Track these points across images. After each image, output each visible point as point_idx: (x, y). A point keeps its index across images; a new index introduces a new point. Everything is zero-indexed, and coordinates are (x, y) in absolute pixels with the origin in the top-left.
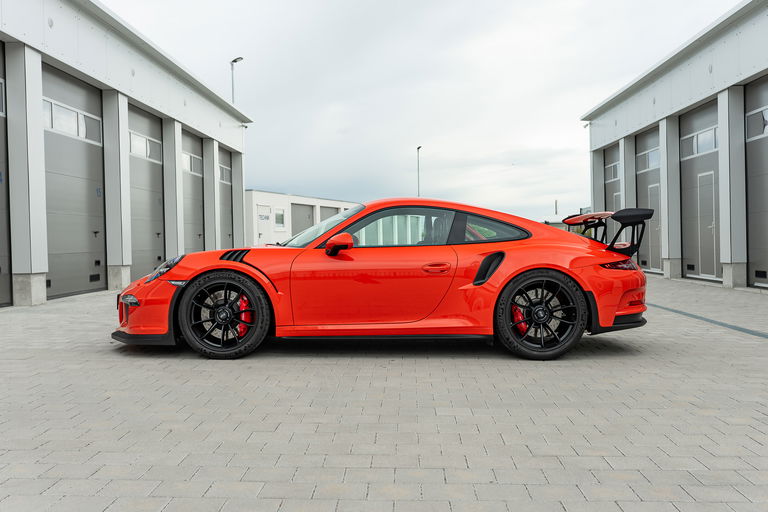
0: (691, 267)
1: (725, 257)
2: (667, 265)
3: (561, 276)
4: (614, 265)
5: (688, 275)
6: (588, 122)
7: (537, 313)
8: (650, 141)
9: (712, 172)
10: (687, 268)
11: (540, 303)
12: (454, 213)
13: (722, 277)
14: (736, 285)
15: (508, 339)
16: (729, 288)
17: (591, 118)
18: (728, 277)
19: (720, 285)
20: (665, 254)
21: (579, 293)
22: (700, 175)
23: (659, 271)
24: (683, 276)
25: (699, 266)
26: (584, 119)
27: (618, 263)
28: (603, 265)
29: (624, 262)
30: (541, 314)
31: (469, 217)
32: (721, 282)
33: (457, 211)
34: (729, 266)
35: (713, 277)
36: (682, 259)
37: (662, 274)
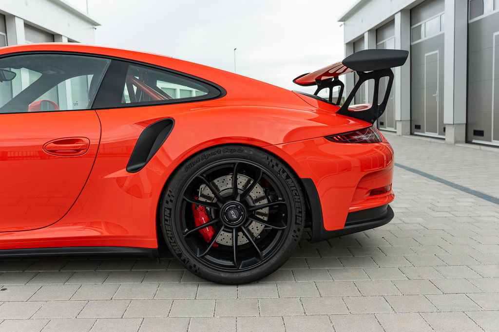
0: (418, 127)
1: (448, 119)
2: (399, 125)
3: (263, 156)
4: (347, 137)
5: (415, 133)
6: (342, 23)
7: (226, 214)
8: (387, 33)
9: (437, 51)
10: (415, 127)
11: (232, 197)
12: (109, 61)
13: (444, 135)
14: (456, 142)
15: (180, 255)
16: (451, 144)
17: (344, 19)
18: (450, 135)
19: (442, 142)
20: (398, 117)
21: (292, 182)
22: (426, 55)
23: (393, 130)
24: (412, 134)
25: (424, 125)
26: (340, 21)
27: (354, 133)
28: (330, 138)
29: (362, 131)
30: (233, 214)
31: (132, 67)
32: (444, 139)
33: (114, 59)
34: (451, 126)
35: (436, 135)
36: (411, 120)
37: (396, 132)
